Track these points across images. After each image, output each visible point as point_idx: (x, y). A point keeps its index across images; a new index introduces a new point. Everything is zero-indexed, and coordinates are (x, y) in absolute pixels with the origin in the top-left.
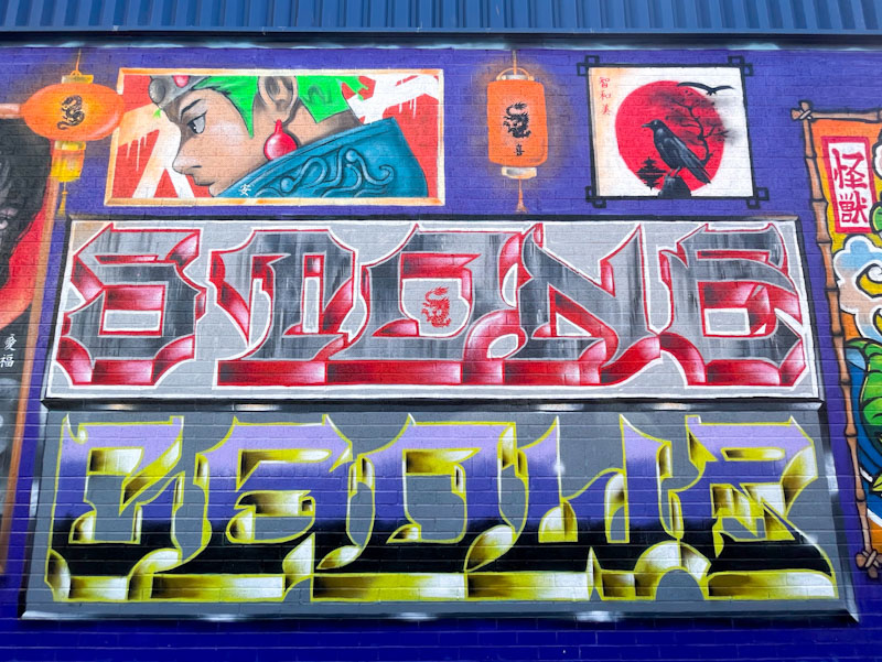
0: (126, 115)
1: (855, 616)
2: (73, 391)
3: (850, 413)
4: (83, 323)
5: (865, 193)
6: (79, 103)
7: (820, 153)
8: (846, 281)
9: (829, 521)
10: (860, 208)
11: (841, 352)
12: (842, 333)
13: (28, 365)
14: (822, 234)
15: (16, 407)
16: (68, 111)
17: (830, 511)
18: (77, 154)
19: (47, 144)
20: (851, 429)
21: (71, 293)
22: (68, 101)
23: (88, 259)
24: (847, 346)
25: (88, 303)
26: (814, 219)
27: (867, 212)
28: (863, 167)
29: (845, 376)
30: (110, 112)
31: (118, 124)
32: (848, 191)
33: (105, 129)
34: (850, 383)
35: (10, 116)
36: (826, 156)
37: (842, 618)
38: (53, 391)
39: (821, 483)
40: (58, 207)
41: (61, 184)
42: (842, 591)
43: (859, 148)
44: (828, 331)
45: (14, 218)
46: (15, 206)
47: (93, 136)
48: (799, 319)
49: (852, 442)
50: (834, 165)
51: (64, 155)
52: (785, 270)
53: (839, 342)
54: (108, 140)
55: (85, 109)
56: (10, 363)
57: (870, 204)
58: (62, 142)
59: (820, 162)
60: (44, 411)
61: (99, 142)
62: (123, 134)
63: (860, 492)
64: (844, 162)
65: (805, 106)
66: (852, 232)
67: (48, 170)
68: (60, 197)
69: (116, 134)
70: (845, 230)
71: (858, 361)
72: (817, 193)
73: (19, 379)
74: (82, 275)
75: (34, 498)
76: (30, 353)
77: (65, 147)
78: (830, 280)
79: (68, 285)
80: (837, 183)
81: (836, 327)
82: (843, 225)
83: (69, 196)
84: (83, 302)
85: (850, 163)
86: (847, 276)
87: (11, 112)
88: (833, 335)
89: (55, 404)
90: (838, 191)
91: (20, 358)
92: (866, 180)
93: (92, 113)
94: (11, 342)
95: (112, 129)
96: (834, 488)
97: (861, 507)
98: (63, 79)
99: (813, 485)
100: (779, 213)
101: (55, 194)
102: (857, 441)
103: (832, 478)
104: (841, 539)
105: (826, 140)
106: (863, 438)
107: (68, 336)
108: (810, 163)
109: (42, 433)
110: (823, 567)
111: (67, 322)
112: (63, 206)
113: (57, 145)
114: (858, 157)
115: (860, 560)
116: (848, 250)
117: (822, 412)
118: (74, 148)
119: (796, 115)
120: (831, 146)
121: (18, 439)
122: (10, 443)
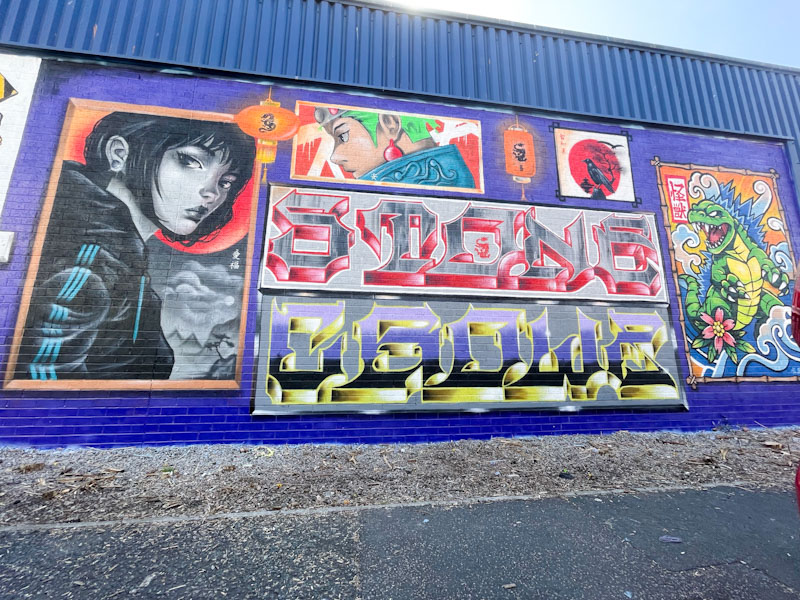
0: (302, 128)
1: (687, 407)
2: (277, 285)
3: (681, 310)
4: (281, 246)
5: (685, 204)
6: (272, 118)
7: (664, 183)
8: (677, 246)
9: (673, 361)
10: (683, 211)
11: (676, 280)
12: (677, 271)
13: (249, 269)
14: (666, 223)
15: (242, 293)
16: (265, 122)
17: (674, 356)
18: (272, 148)
19: (253, 140)
20: (682, 318)
21: (272, 228)
22: (265, 116)
23: (282, 209)
24: (679, 277)
25: (284, 234)
26: (662, 215)
27: (686, 213)
28: (683, 191)
29: (678, 292)
30: (292, 125)
31: (297, 132)
32: (677, 202)
33: (288, 134)
34: (680, 295)
35: (229, 122)
36: (667, 184)
37: (681, 408)
38: (265, 284)
39: (669, 343)
40: (262, 177)
41: (263, 165)
42: (681, 396)
43: (682, 182)
44: (670, 270)
45: (234, 182)
46: (234, 175)
47: (281, 138)
48: (657, 263)
49: (682, 324)
50: (671, 189)
51: (264, 147)
52: (650, 239)
53: (675, 275)
54: (290, 142)
55: (276, 122)
56: (237, 267)
57: (687, 209)
58: (262, 139)
59: (664, 187)
60: (260, 295)
61: (285, 142)
62: (299, 139)
63: (687, 348)
64: (675, 188)
65: (657, 159)
66: (680, 223)
67: (255, 156)
68: (263, 172)
69: (296, 138)
70: (676, 221)
71: (684, 285)
72: (663, 203)
73: (243, 276)
74: (278, 218)
75: (256, 345)
76: (249, 261)
77: (264, 143)
78: (671, 245)
79: (270, 223)
80: (672, 198)
81: (674, 268)
82: (675, 219)
83: (268, 172)
84: (281, 233)
85: (678, 189)
86: (678, 244)
87: (228, 119)
88: (673, 272)
89: (266, 292)
90: (673, 202)
91: (243, 264)
92: (685, 198)
93: (281, 124)
94: (236, 254)
95: (293, 135)
96: (675, 346)
97: (688, 355)
98: (261, 103)
99: (666, 344)
100: (646, 210)
101: (260, 170)
102: (685, 325)
103: (674, 341)
104: (679, 370)
105: (667, 177)
106: (688, 322)
107: (272, 252)
108: (660, 187)
109: (259, 308)
110: (672, 384)
111: (271, 245)
112: (265, 176)
113: (259, 141)
114: (681, 186)
115: (688, 381)
116: (678, 231)
117: (669, 308)
118: (270, 144)
119: (653, 163)
120: (669, 180)
121: (245, 312)
122: (240, 314)
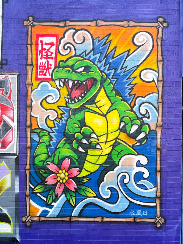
3: (28, 160)
7: (34, 42)
8: (36, 103)
9: (13, 204)
10: (48, 69)
11: (29, 134)
12: (31, 126)
14: (29, 81)
20: (28, 167)
24: (32, 131)
26: (26, 74)
27: (51, 71)
29: (29, 144)
32: (44, 60)
34: (30, 148)
36: (37, 44)
43: (53, 40)
44: (23, 126)
48: (13, 120)
49: (28, 172)
50: (40, 48)
52: (10, 97)
53: (28, 130)
57: (53, 67)
59: (34, 47)
63: (28, 193)
65: (31, 19)
70: (40, 79)
71: (36, 138)
72: (29, 62)
78: (29, 103)
80: (39, 57)
81: (28, 123)
82: (39, 77)
86: (37, 101)
88: (27, 127)
90: (40, 61)
97: (27, 199)
99: (9, 189)
102: (30, 173)
103: (17, 187)
105: (38, 36)
106: (33, 171)
108: (29, 47)
110: (8, 221)
114: (52, 44)
115: (24, 219)
117: (17, 160)
119: (26, 23)
120: (40, 39)
